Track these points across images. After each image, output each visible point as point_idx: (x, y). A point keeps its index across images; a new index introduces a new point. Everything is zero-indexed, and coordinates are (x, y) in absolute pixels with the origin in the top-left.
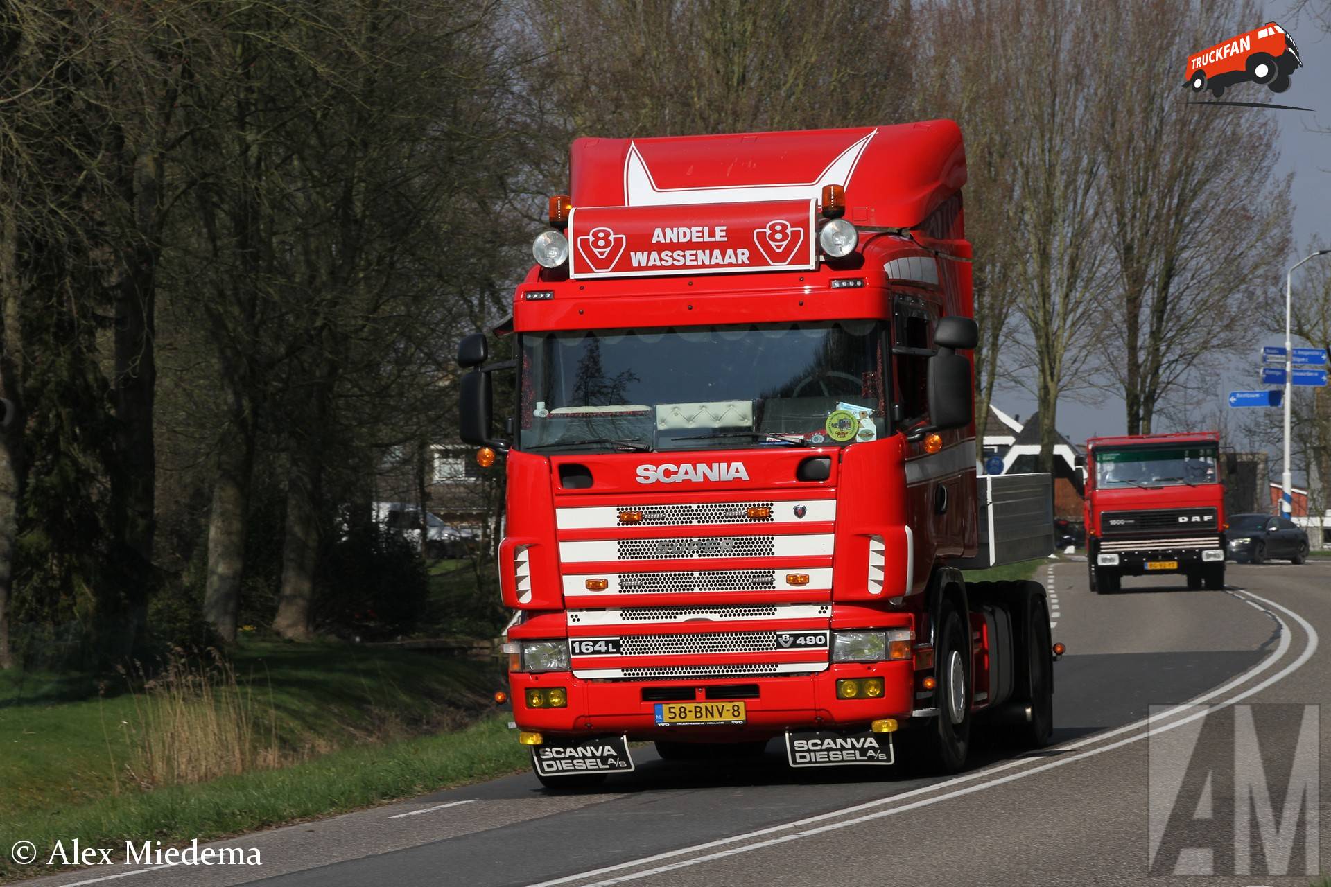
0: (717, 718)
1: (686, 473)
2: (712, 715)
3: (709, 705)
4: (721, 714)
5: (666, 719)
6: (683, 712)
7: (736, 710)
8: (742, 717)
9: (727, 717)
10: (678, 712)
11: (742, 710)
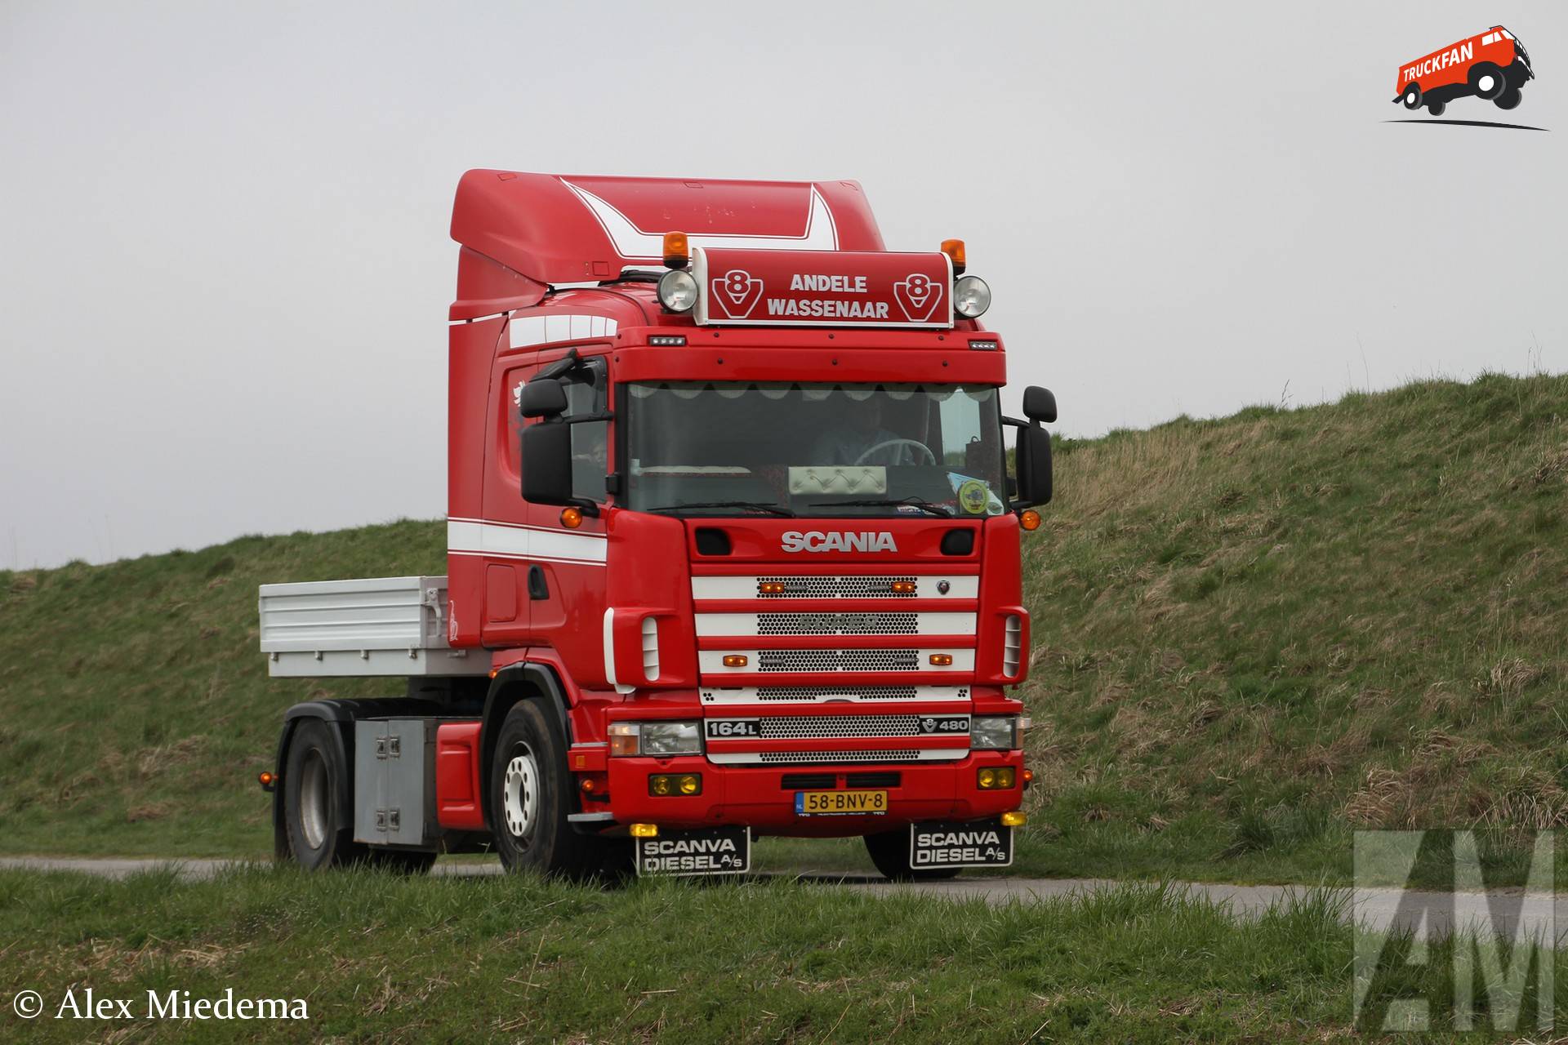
0: (858, 808)
1: (834, 542)
2: (854, 804)
3: (852, 794)
4: (863, 804)
5: (807, 809)
6: (825, 800)
7: (878, 799)
8: (884, 807)
9: (869, 807)
10: (819, 801)
11: (884, 800)
